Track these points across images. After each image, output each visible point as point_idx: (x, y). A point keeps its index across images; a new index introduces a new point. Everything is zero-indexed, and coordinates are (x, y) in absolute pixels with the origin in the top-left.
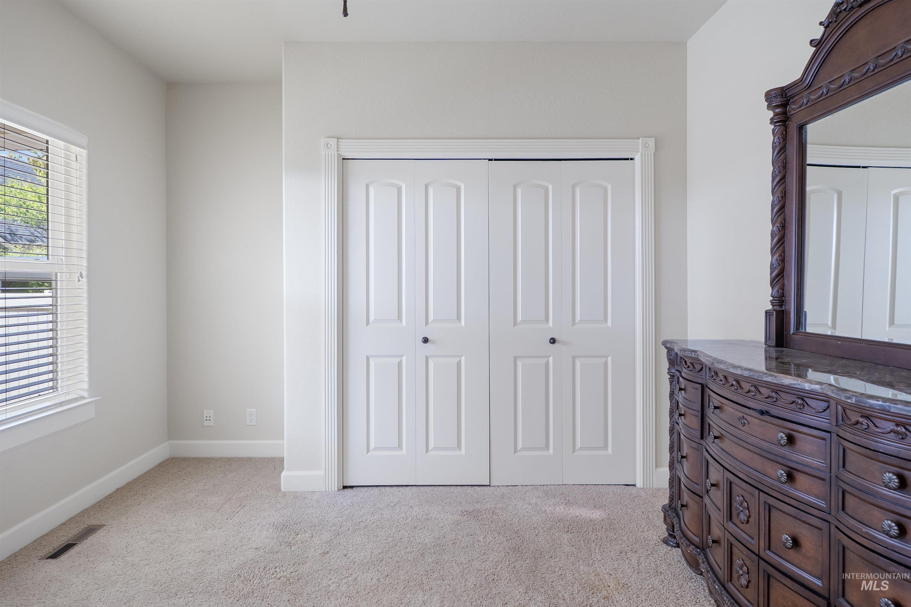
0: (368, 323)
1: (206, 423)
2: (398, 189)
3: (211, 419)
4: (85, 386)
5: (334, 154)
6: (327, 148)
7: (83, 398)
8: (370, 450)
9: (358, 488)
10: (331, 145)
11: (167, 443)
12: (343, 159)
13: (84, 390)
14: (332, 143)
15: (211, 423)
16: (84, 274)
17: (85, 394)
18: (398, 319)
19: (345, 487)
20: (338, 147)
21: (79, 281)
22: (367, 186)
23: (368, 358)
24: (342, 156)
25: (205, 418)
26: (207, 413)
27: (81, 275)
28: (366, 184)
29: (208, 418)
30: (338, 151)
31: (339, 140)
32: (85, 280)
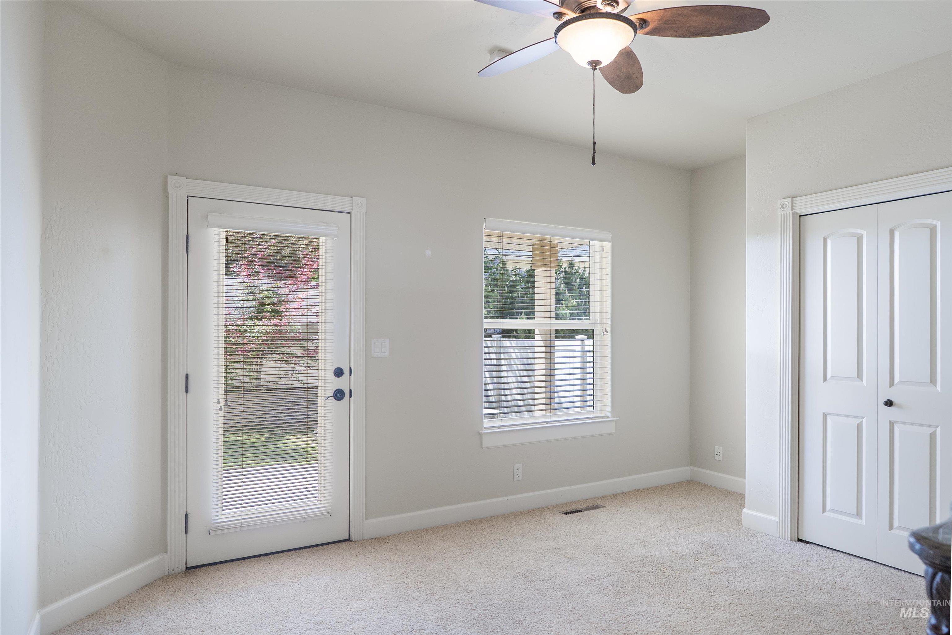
0: (825, 379)
1: (717, 458)
2: (858, 239)
3: (721, 454)
4: (609, 409)
5: (789, 212)
6: (782, 208)
7: (608, 417)
8: (827, 511)
9: (812, 545)
10: (786, 205)
11: (688, 468)
12: (800, 216)
13: (608, 412)
14: (786, 203)
15: (721, 458)
16: (609, 330)
17: (609, 415)
18: (858, 377)
19: (799, 540)
20: (792, 206)
21: (604, 334)
22: (825, 240)
23: (825, 416)
24: (799, 214)
25: (716, 453)
26: (719, 449)
27: (606, 331)
28: (824, 238)
29: (718, 454)
30: (792, 209)
31: (794, 199)
32: (609, 335)
